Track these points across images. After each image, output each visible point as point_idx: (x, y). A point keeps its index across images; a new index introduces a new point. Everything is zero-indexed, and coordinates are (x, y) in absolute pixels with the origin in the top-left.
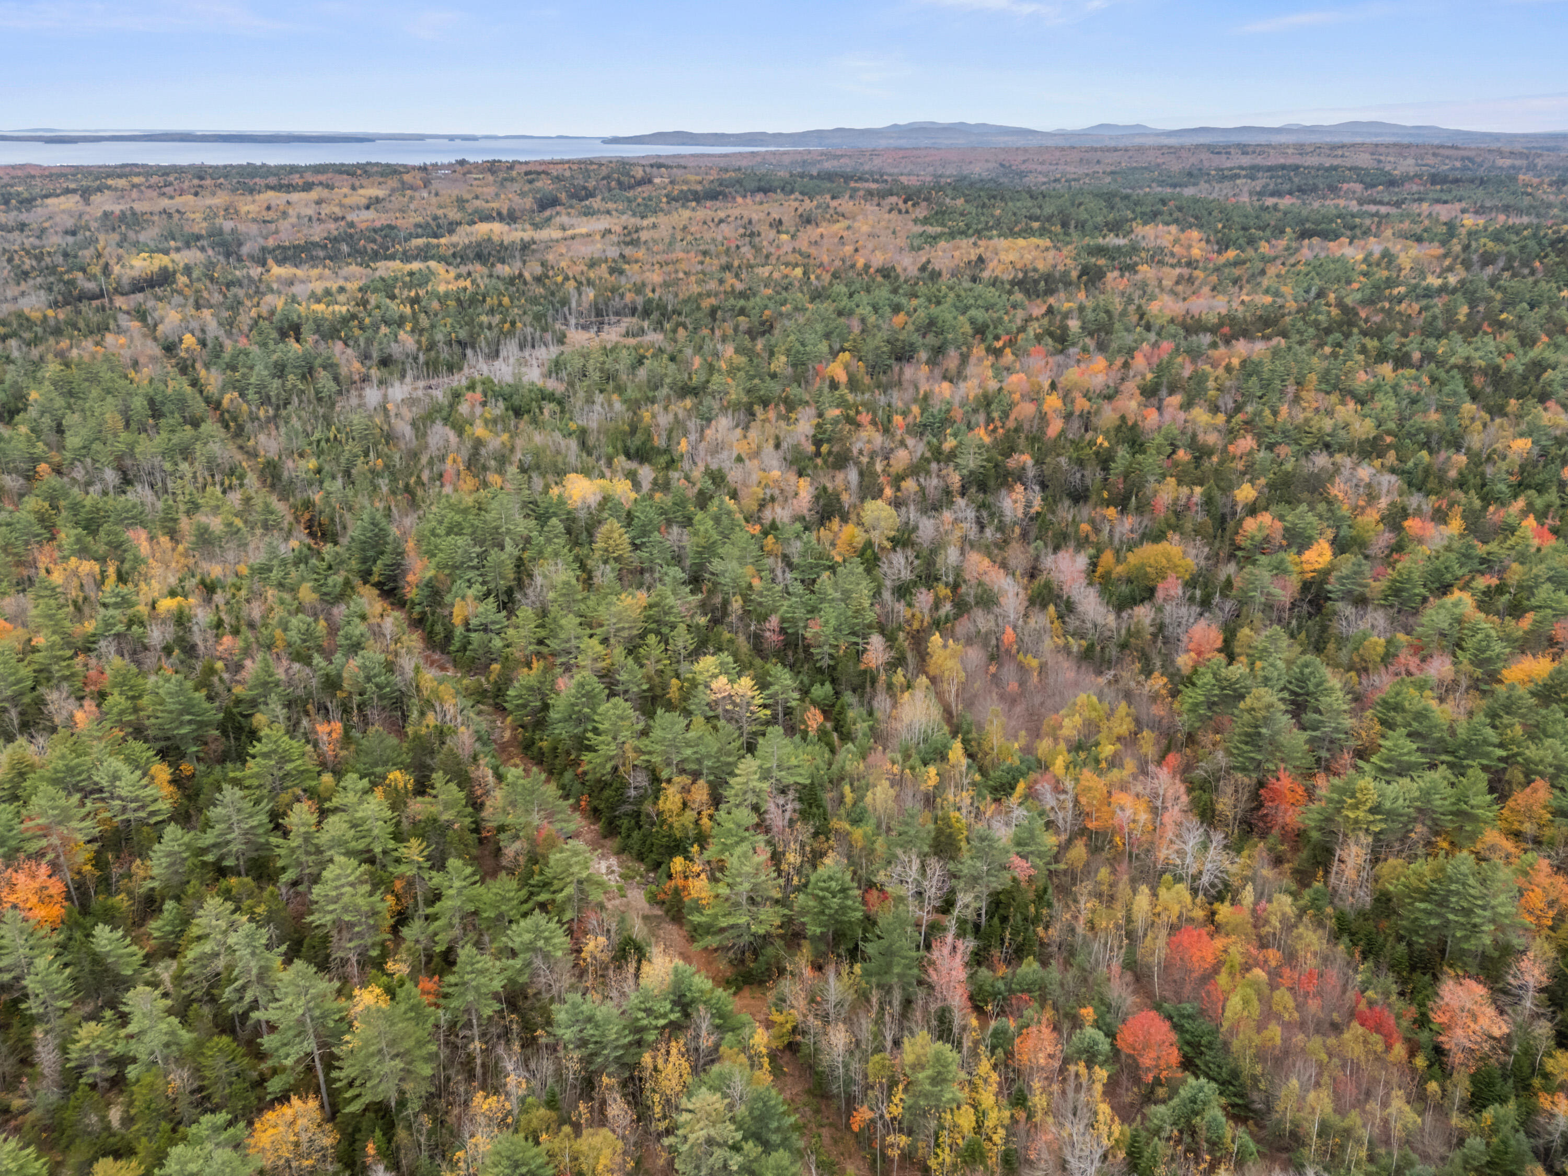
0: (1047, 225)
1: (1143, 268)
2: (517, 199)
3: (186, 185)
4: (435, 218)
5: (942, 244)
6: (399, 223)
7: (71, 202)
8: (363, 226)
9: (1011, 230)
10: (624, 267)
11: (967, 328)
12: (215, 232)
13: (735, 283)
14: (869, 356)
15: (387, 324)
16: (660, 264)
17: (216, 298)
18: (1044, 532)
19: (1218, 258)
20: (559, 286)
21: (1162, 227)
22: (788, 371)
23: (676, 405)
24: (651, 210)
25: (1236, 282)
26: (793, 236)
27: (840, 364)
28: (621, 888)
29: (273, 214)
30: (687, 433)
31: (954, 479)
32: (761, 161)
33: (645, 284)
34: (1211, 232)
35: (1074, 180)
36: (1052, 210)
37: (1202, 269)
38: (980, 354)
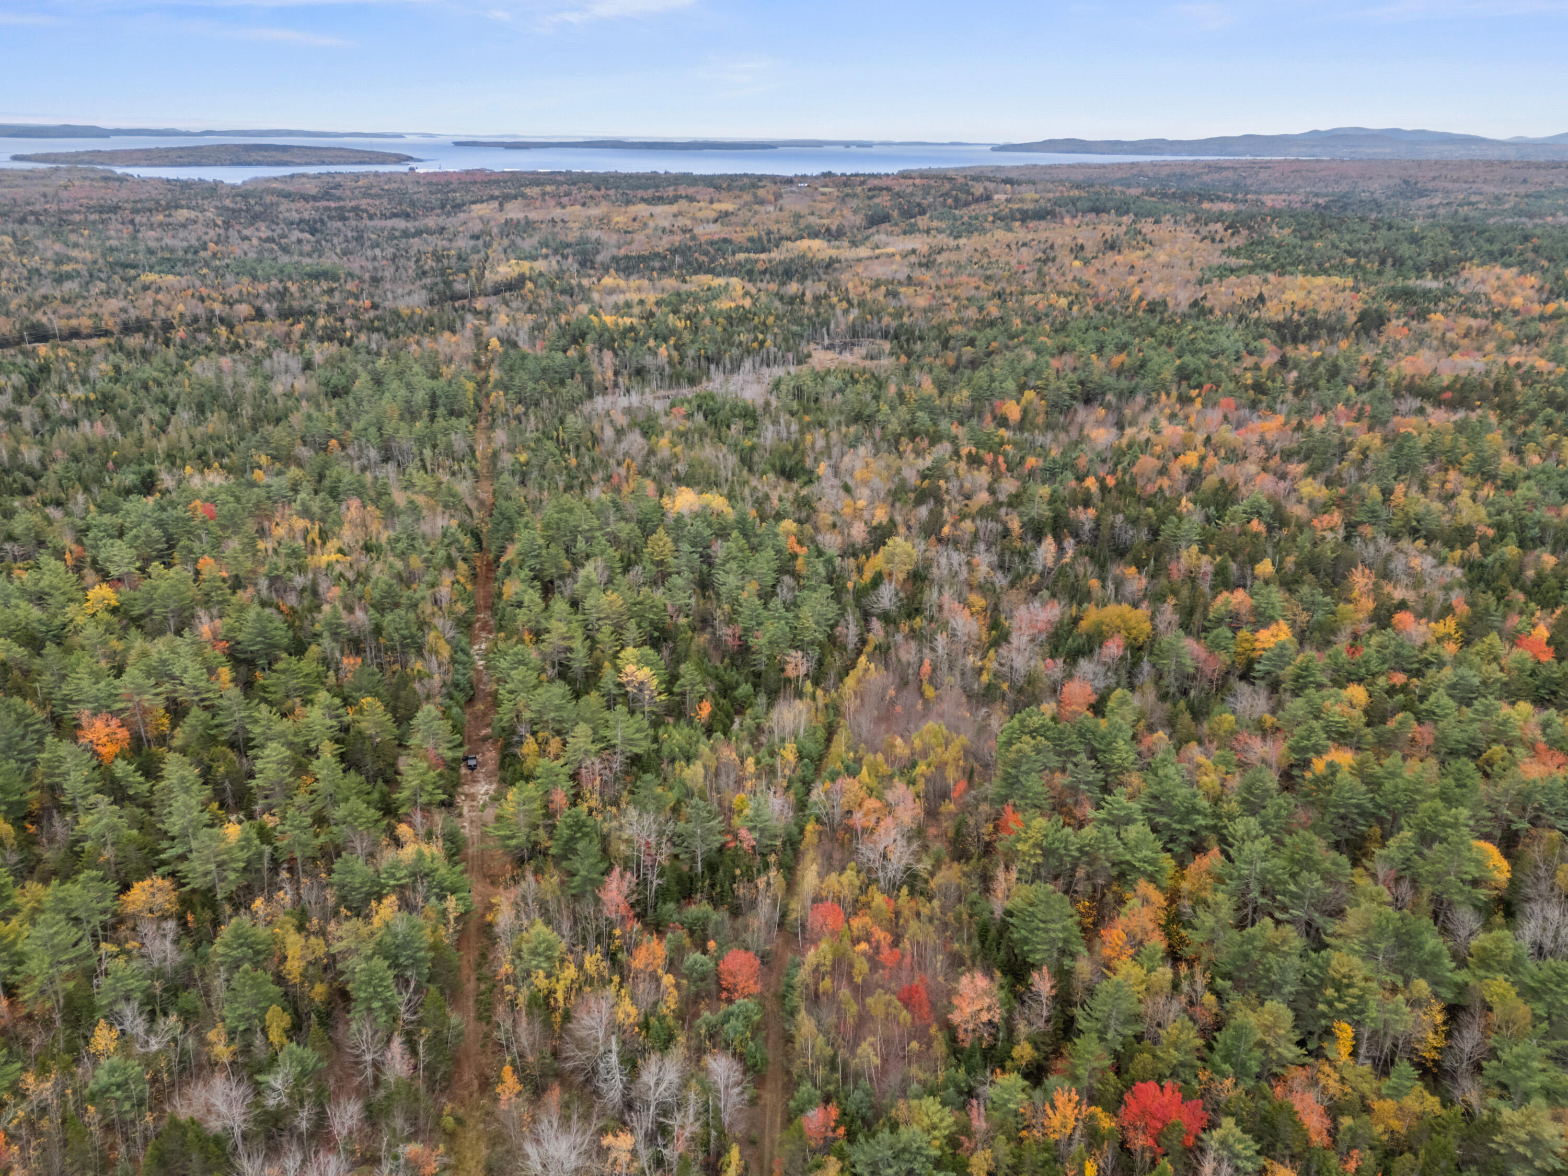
0: (1363, 262)
1: (1437, 317)
2: (850, 215)
3: (579, 197)
4: (769, 233)
5: (1233, 278)
6: (734, 237)
7: (488, 209)
8: (703, 239)
9: (1320, 265)
10: (902, 290)
11: (1168, 374)
12: (583, 241)
13: (994, 310)
14: (1051, 397)
15: (656, 337)
16: (938, 288)
17: (546, 304)
18: (1055, 583)
19: (1536, 309)
20: (833, 307)
21: (1498, 270)
22: (968, 405)
23: (839, 431)
24: (970, 230)
25: (1533, 340)
26: (1086, 262)
27: (1023, 401)
28: (484, 806)
29: (636, 225)
30: (830, 457)
31: (1015, 525)
32: (1134, 174)
33: (909, 308)
34: (1550, 277)
35: (1469, 204)
36: (1380, 244)
37: (1506, 321)
38: (1167, 403)
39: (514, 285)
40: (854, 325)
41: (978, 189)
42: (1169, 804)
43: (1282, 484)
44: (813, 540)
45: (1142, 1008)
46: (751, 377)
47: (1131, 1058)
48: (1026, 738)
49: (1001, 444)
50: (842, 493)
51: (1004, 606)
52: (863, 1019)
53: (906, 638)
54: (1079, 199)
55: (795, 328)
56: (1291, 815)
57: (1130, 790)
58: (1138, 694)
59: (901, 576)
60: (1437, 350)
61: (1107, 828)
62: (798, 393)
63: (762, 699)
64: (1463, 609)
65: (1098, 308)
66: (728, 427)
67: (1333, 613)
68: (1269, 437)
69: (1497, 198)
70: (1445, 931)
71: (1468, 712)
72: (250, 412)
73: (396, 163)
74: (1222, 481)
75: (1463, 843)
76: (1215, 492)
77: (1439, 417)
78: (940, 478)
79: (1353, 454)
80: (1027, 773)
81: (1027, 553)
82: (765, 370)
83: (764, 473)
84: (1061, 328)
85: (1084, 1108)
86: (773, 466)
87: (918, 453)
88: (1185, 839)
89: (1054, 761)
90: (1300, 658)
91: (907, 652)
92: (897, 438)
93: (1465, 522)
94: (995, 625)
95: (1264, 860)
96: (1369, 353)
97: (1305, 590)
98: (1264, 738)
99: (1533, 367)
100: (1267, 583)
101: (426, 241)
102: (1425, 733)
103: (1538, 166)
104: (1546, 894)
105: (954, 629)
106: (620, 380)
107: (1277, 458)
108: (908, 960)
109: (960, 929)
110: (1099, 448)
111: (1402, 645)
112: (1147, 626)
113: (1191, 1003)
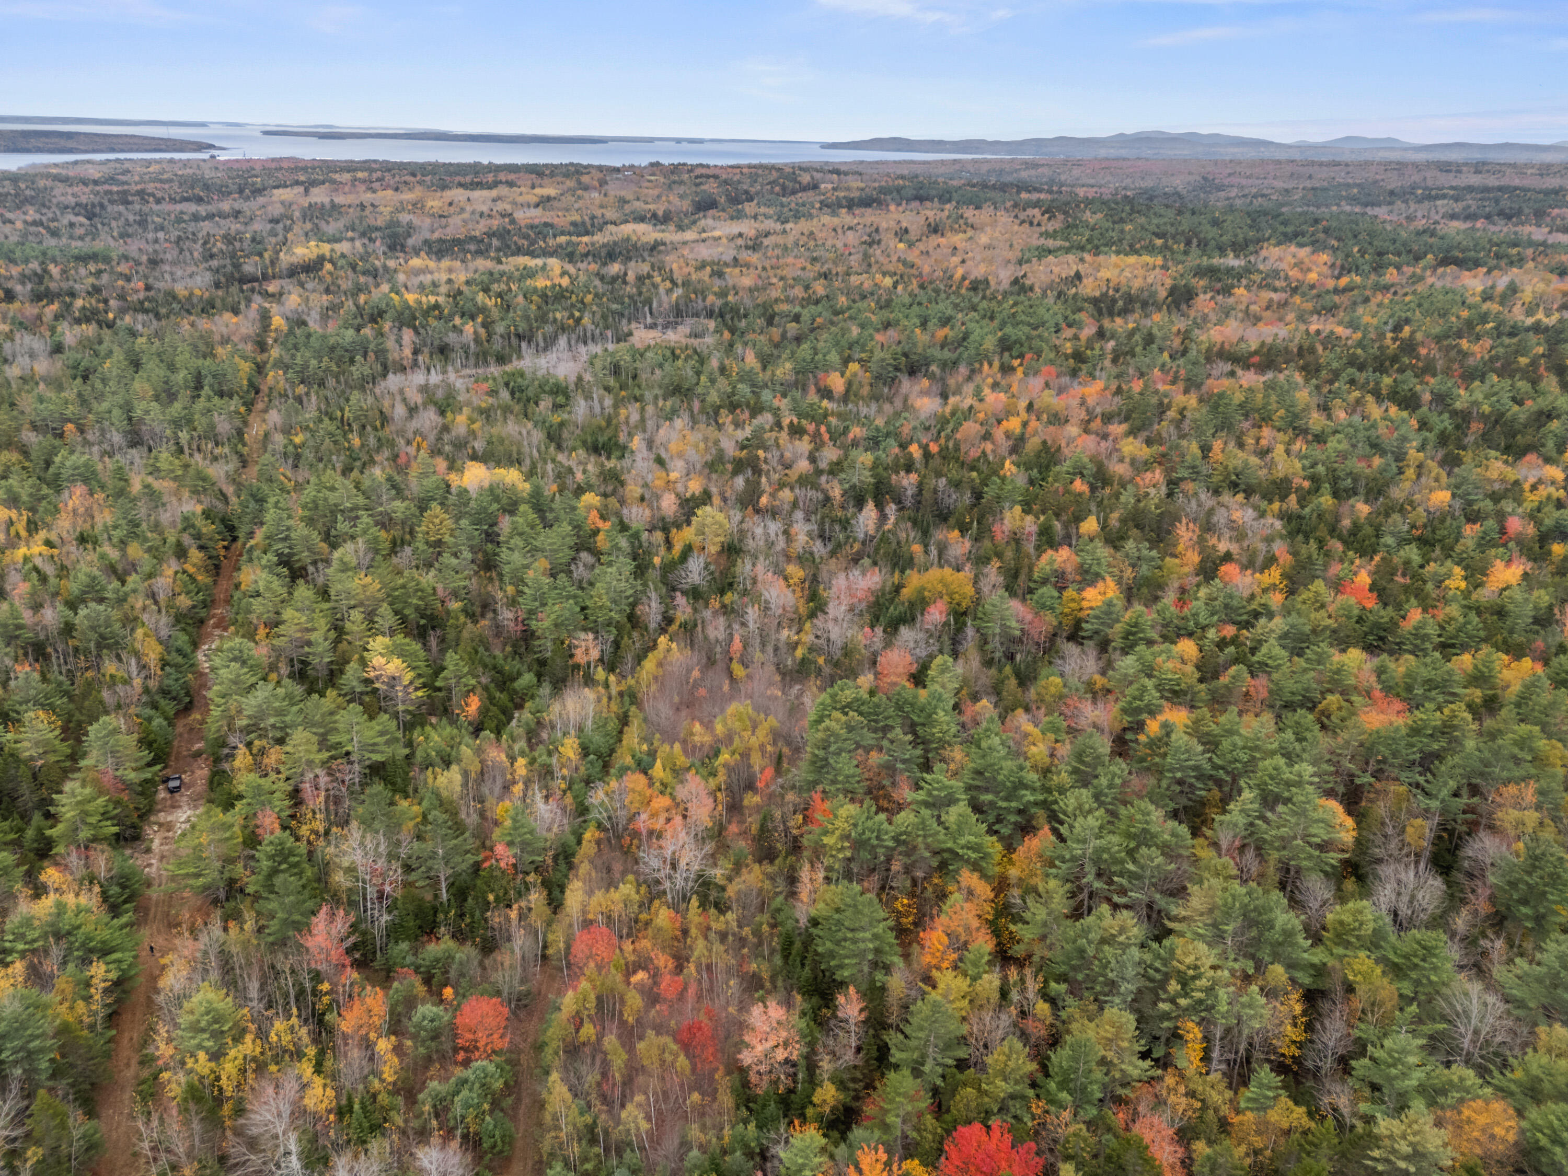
0: (1170, 243)
1: (1240, 291)
2: (677, 201)
3: (392, 182)
4: (593, 218)
5: (1051, 258)
6: (556, 221)
7: (291, 194)
8: (523, 223)
9: (1131, 246)
10: (728, 270)
11: (990, 343)
12: (393, 224)
13: (819, 288)
14: (875, 368)
15: (463, 315)
16: (764, 269)
17: (346, 285)
18: (877, 550)
19: (1331, 284)
20: (655, 286)
21: (1293, 248)
22: (791, 378)
23: (656, 404)
24: (797, 216)
25: (1331, 310)
26: (911, 245)
27: (848, 374)
28: (183, 836)
29: (452, 210)
30: (644, 431)
31: (836, 492)
32: (956, 169)
33: (734, 287)
34: (1341, 255)
35: (1263, 196)
36: (1185, 227)
37: (1304, 295)
38: (990, 372)
39: (311, 267)
40: (677, 304)
41: (806, 178)
42: (995, 778)
43: (1103, 444)
44: (618, 514)
45: (965, 1029)
46: (566, 355)
47: (954, 1092)
48: (837, 714)
49: (825, 416)
50: (655, 467)
51: (824, 575)
52: (634, 1070)
53: (715, 613)
54: (904, 187)
55: (615, 306)
56: (1125, 784)
57: (952, 766)
58: (961, 661)
59: (713, 549)
60: (1242, 321)
61: (926, 812)
62: (616, 370)
63: (546, 689)
64: (1285, 559)
65: (922, 287)
66: (537, 404)
67: (1160, 568)
68: (1091, 402)
69: (1287, 191)
70: (1295, 903)
71: (1300, 662)
73: (195, 151)
74: (1044, 442)
75: (1308, 802)
76: (1038, 455)
77: (1249, 378)
78: (758, 448)
79: (1172, 414)
80: (838, 754)
81: (848, 521)
82: (582, 349)
83: (574, 449)
84: (887, 305)
85: (895, 1167)
86: (584, 443)
87: (737, 425)
88: (1013, 818)
89: (869, 738)
90: (1128, 616)
91: (716, 628)
92: (717, 410)
93: (1281, 475)
94: (813, 596)
95: (1099, 837)
96: (1181, 324)
97: (1130, 545)
98: (1094, 700)
99: (1332, 332)
100: (1091, 540)
101: (217, 224)
102: (1260, 686)
103: (1321, 164)
104: (1396, 853)
105: (766, 602)
106: (420, 358)
107: (1099, 420)
108: (692, 991)
109: (760, 943)
110: (923, 416)
111: (1231, 597)
112: (969, 590)
113: (1023, 1014)
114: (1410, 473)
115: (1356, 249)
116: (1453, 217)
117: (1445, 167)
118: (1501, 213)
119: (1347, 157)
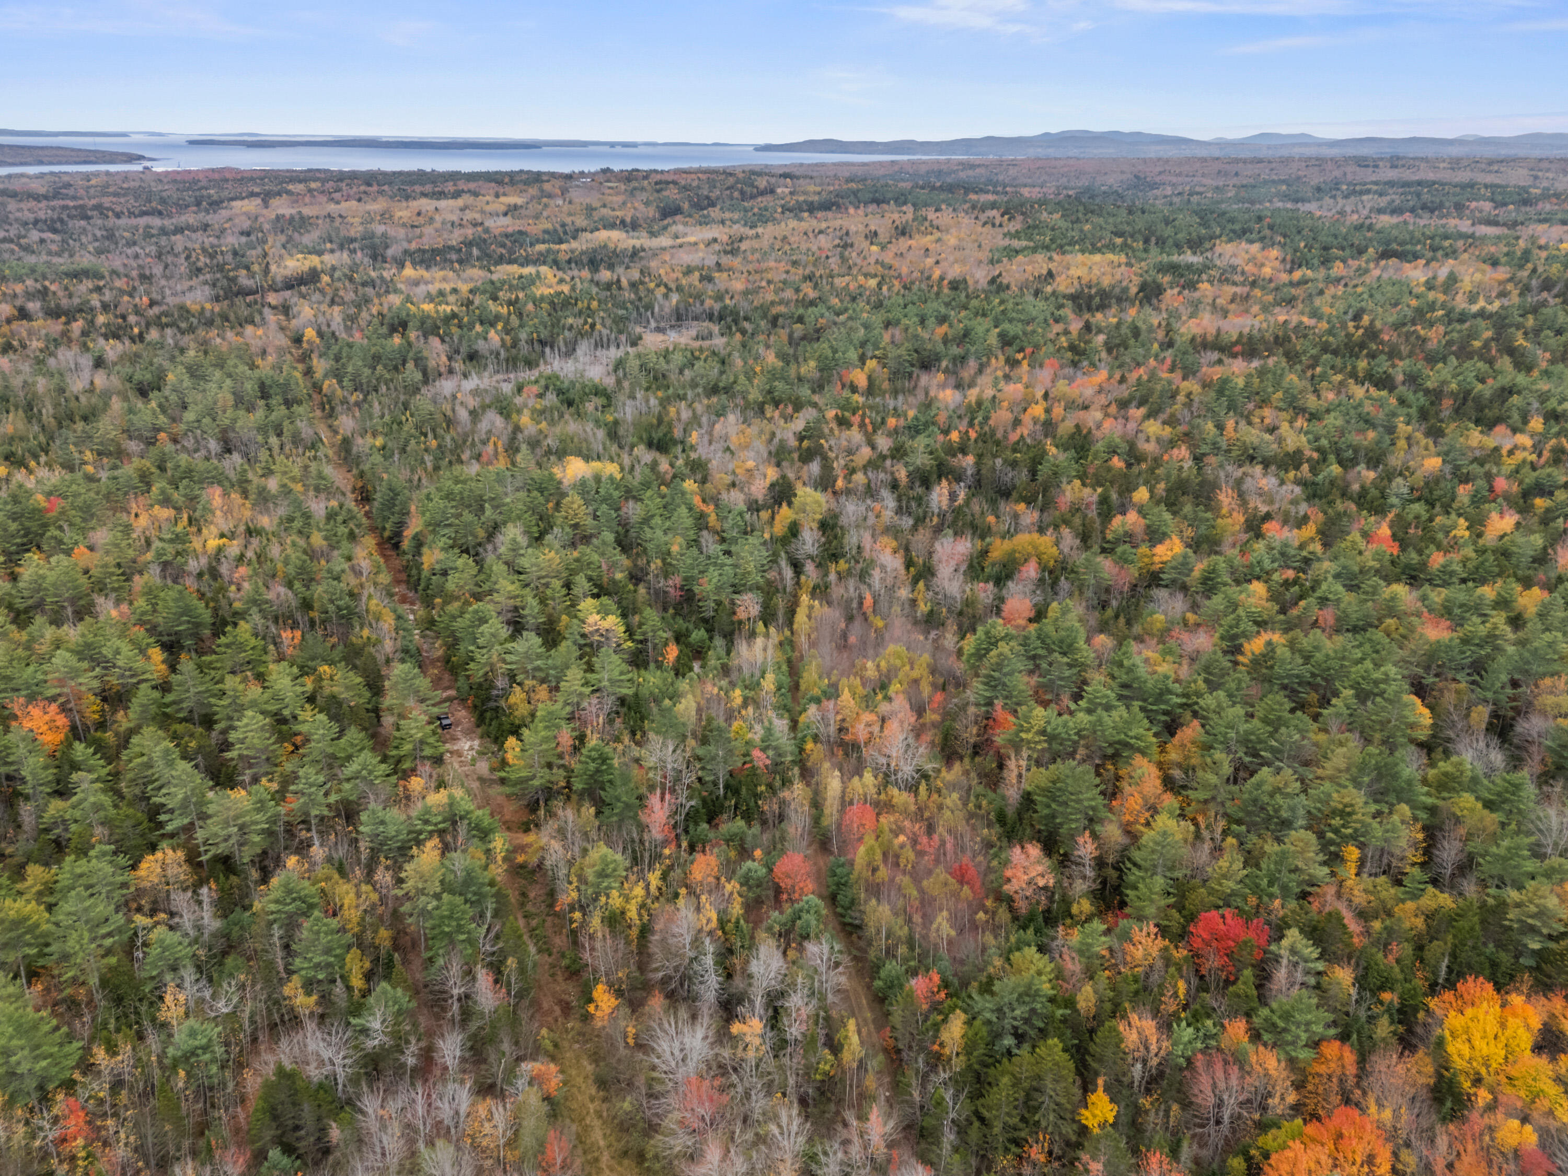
0: (1129, 241)
1: (1204, 286)
2: (642, 207)
3: (352, 192)
4: (563, 225)
5: (1020, 257)
6: (528, 229)
7: (251, 206)
8: (497, 232)
9: (1093, 245)
10: (715, 275)
11: (993, 339)
12: (368, 236)
13: (810, 292)
14: (892, 364)
15: (482, 323)
16: (749, 273)
17: (350, 296)
18: (954, 522)
19: (1284, 277)
20: (651, 292)
21: (1244, 245)
22: (817, 375)
23: (701, 402)
24: (763, 218)
25: (1290, 302)
26: (883, 247)
27: (867, 369)
28: (474, 760)
29: (421, 220)
30: (700, 427)
31: (902, 475)
32: (898, 170)
33: (727, 291)
34: (1290, 251)
35: (1198, 193)
36: (1140, 225)
37: (1263, 288)
38: (998, 364)
39: (309, 279)
40: (677, 309)
41: (762, 183)
42: (1140, 690)
43: (1128, 427)
44: (717, 499)
46: (589, 359)
50: (727, 456)
52: (926, 900)
54: (856, 190)
55: (621, 312)
59: (815, 525)
60: (1213, 314)
62: (646, 372)
63: (719, 642)
64: (1316, 517)
65: (906, 287)
66: (584, 404)
67: (1213, 527)
69: (1219, 188)
71: (1356, 596)
72: (51, 411)
73: (126, 162)
74: (1075, 426)
76: (1072, 437)
77: (1239, 365)
78: (818, 438)
79: (1181, 398)
81: (921, 498)
82: (602, 352)
84: (879, 306)
86: (641, 440)
87: (788, 418)
89: (1027, 664)
90: (1201, 564)
92: (761, 406)
93: (1291, 448)
95: (1246, 722)
96: (1158, 318)
97: (1185, 509)
99: (1299, 322)
100: (1147, 505)
101: (189, 238)
102: (1327, 615)
103: (1245, 161)
105: (882, 566)
106: (455, 365)
110: (951, 407)
111: (1283, 548)
112: (1054, 551)
114: (1402, 443)
115: (1302, 244)
116: (1380, 211)
117: (1362, 162)
118: (1424, 207)
119: (1264, 153)
